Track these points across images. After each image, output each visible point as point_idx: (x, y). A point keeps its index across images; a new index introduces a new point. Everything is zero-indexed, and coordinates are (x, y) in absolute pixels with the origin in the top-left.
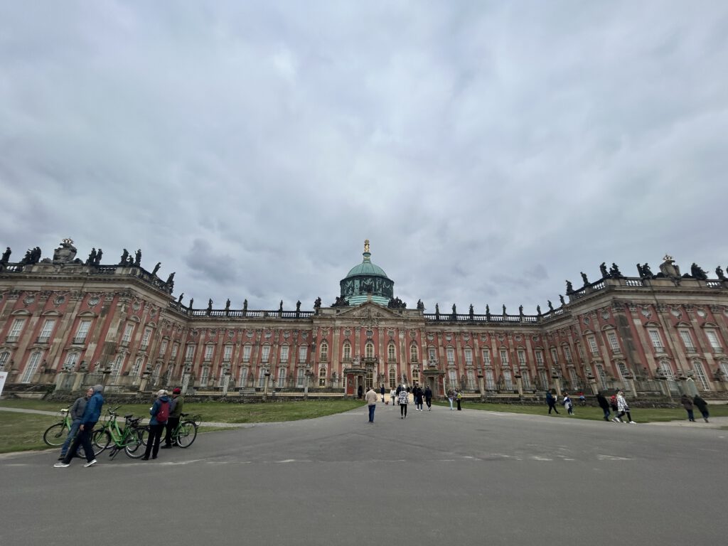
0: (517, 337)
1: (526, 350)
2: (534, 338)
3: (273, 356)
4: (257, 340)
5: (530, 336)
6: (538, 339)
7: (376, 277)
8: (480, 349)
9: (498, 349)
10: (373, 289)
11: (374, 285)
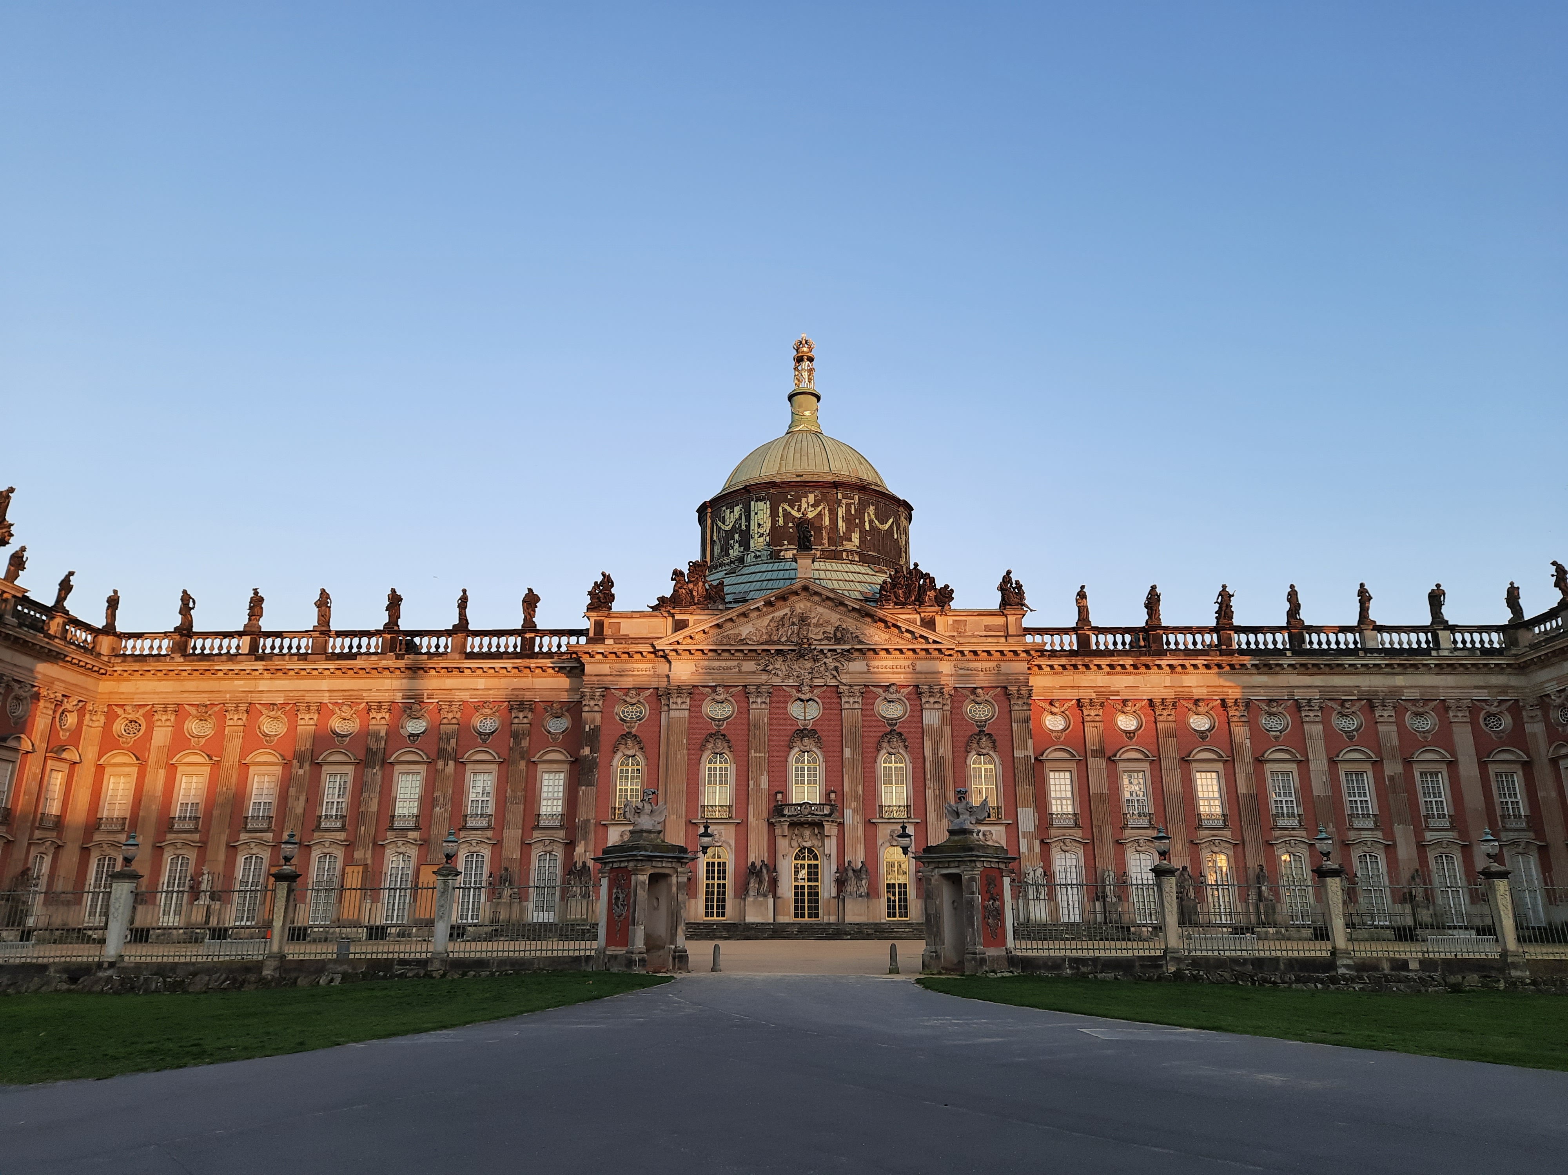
0: (1417, 714)
1: (1452, 765)
2: (1489, 715)
3: (434, 803)
4: (374, 746)
5: (1474, 708)
6: (1506, 721)
8: (1259, 761)
9: (1333, 762)
10: (824, 534)
11: (826, 521)
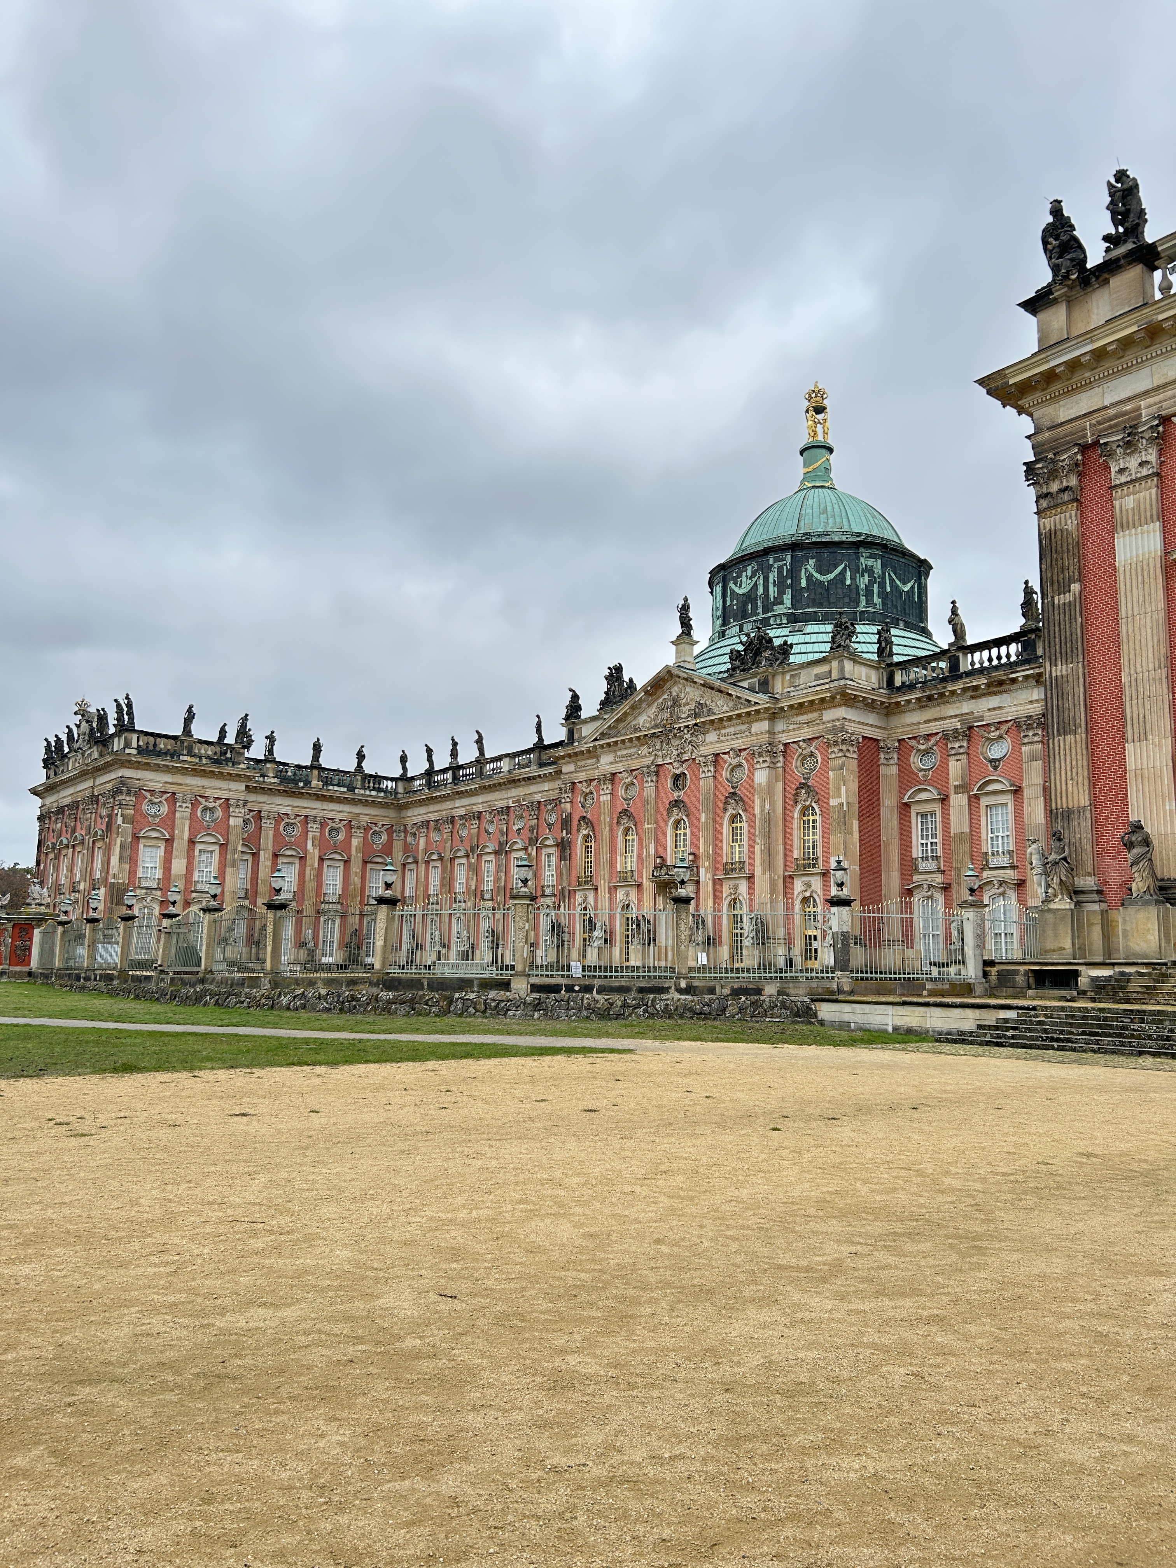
7: (767, 551)
10: (759, 604)
11: (761, 591)
